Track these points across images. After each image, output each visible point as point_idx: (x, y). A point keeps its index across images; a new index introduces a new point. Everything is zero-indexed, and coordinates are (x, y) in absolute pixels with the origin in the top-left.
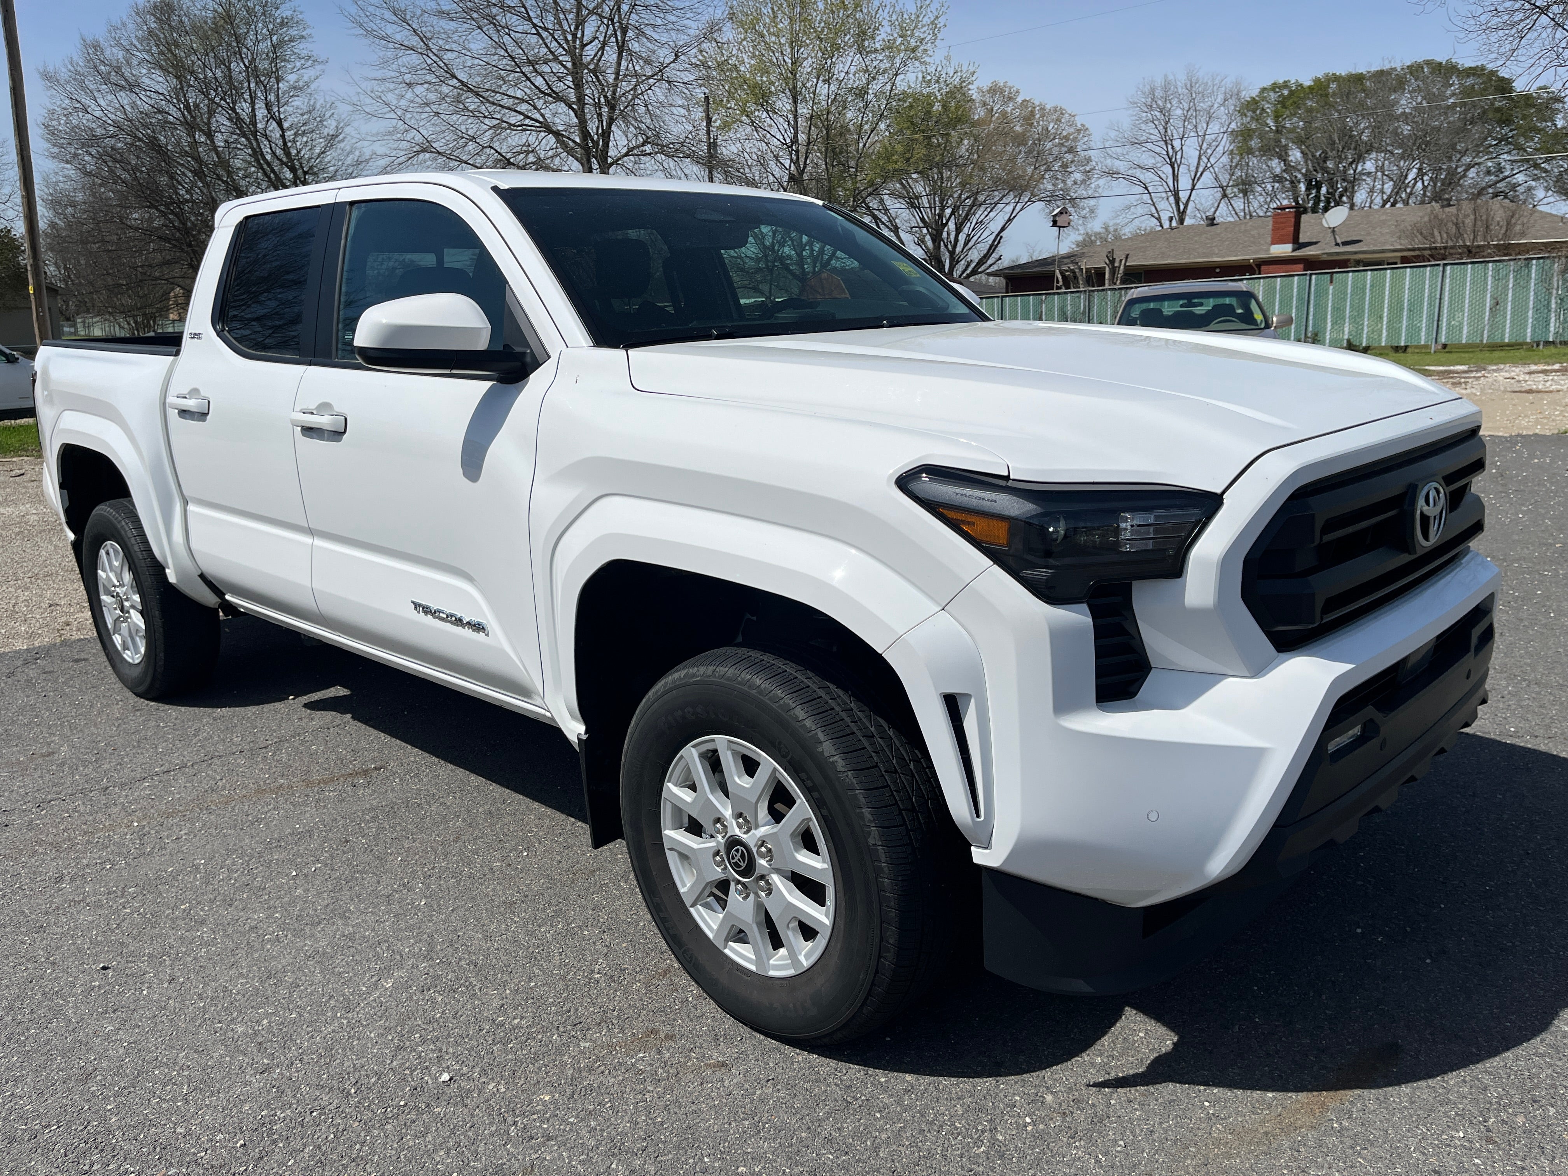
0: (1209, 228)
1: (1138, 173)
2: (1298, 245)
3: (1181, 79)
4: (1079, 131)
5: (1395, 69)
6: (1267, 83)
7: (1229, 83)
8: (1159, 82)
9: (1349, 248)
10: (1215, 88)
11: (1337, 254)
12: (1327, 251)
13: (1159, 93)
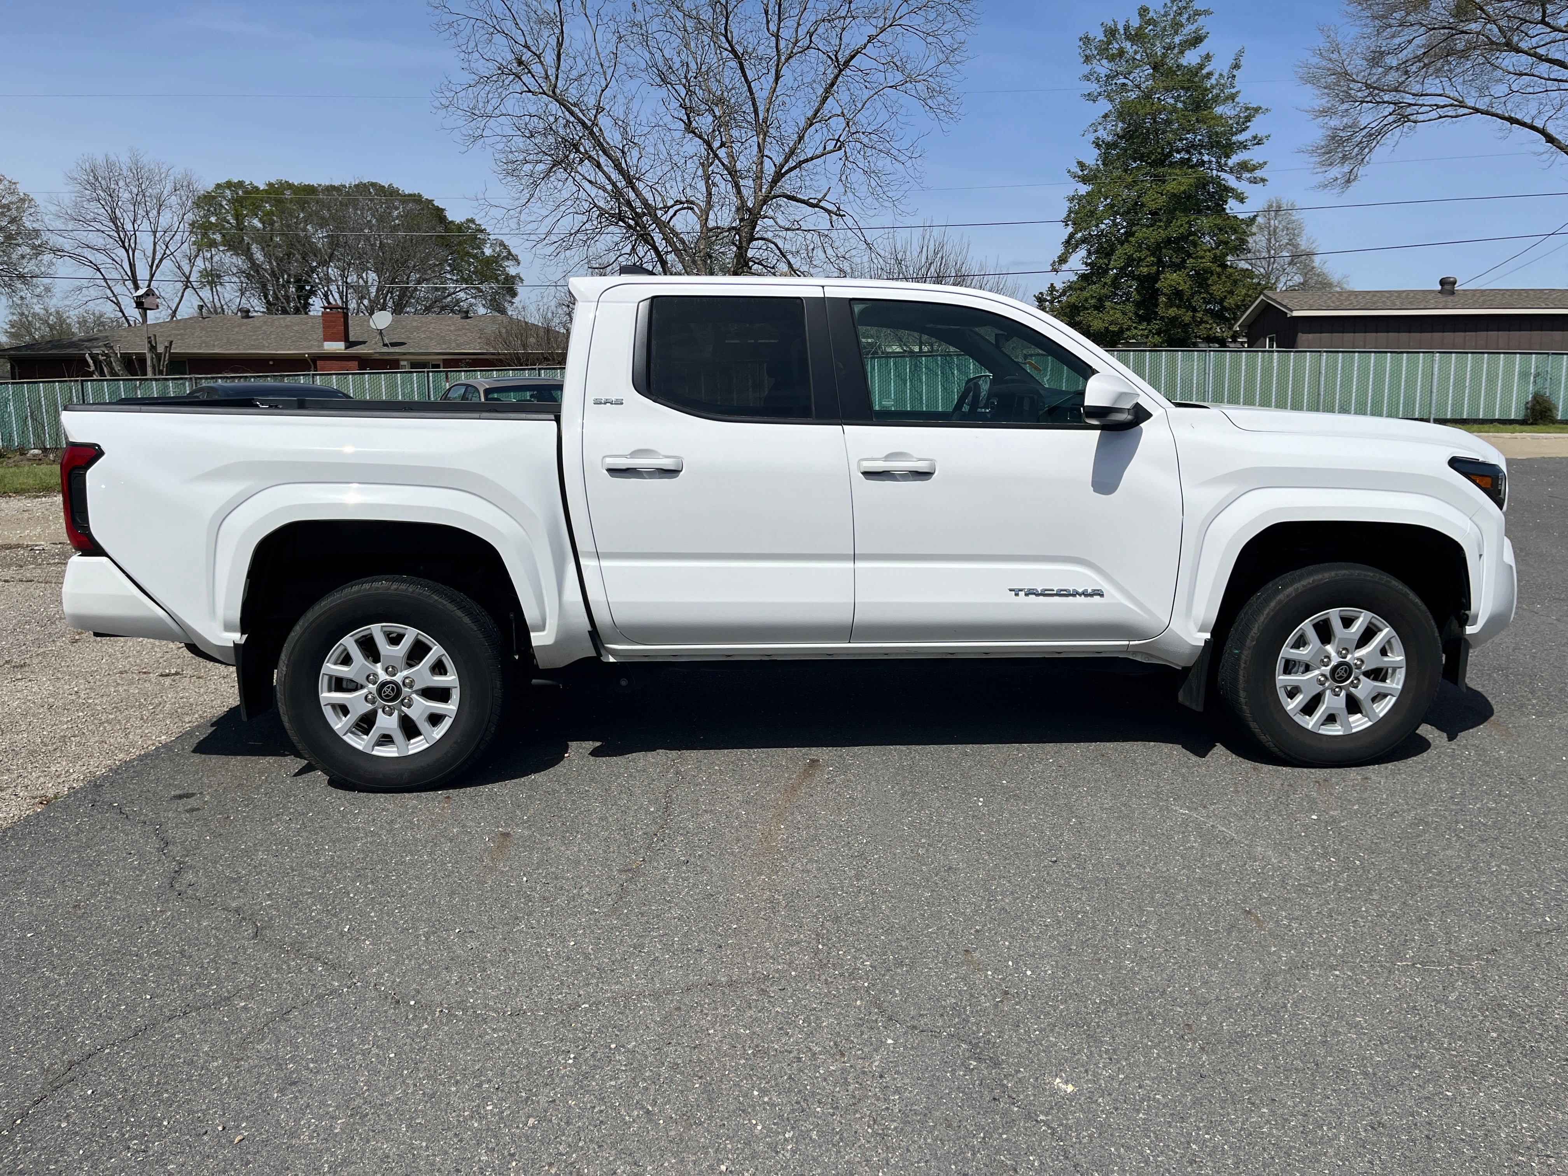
0: (245, 320)
1: (87, 253)
2: (350, 344)
3: (124, 160)
4: (22, 200)
5: (345, 186)
6: (222, 180)
7: (178, 172)
8: (100, 160)
9: (397, 349)
10: (163, 176)
11: (388, 353)
12: (378, 351)
13: (100, 173)
